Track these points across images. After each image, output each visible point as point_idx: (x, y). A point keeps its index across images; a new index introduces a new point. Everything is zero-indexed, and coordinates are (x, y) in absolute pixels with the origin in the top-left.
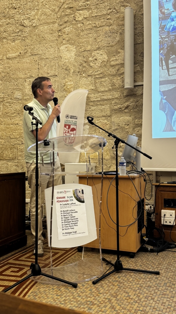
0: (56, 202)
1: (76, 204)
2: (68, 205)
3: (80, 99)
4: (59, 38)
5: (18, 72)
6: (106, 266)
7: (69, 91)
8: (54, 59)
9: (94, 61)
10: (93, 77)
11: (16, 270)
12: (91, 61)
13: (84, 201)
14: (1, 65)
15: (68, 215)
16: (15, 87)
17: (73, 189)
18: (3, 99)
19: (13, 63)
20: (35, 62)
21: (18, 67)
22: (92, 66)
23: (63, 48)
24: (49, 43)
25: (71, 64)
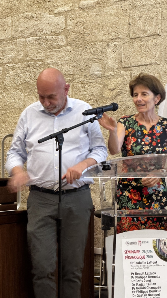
1: (158, 263)
5: (97, 30)
8: (154, 7)
14: (70, 20)
15: (144, 280)
16: (92, 56)
17: (154, 239)
18: (72, 77)
19: (90, 16)
20: (123, 13)
21: (96, 21)
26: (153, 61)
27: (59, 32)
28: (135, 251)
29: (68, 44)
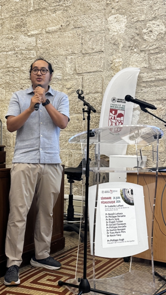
0: (100, 203)
1: (124, 206)
2: (115, 207)
3: (130, 79)
4: (107, 6)
5: (59, 48)
6: (158, 282)
7: (117, 69)
8: (100, 32)
9: (148, 33)
10: (147, 53)
11: (53, 278)
12: (145, 33)
13: (133, 203)
14: (39, 40)
15: (114, 219)
16: (55, 65)
17: (121, 188)
19: (53, 38)
20: (78, 36)
21: (58, 42)
22: (146, 40)
23: (111, 19)
24: (96, 13)
25: (120, 37)
26: (98, 69)
27: (31, 48)
28: (108, 197)
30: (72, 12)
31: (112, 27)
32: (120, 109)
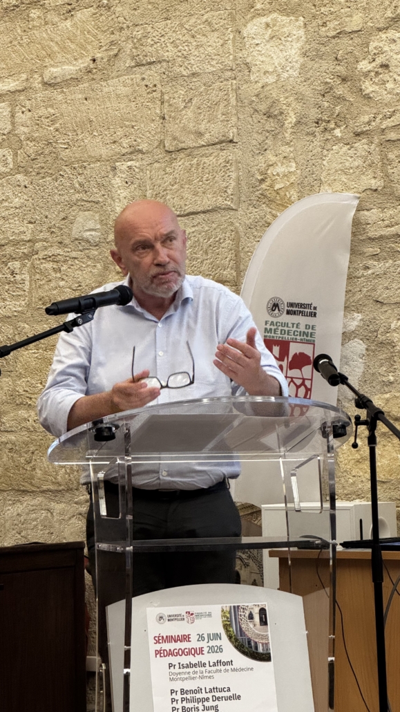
0: (152, 653)
1: (235, 665)
2: (203, 669)
3: (325, 230)
5: (87, 134)
7: (281, 199)
8: (219, 77)
9: (377, 74)
10: (376, 140)
12: (366, 75)
13: (270, 653)
14: (23, 113)
15: (201, 708)
16: (77, 195)
17: (225, 605)
18: (30, 247)
19: (69, 101)
20: (148, 93)
21: (85, 114)
22: (371, 95)
23: (254, 31)
24: (203, 12)
25: (286, 90)
26: (220, 201)
28: (178, 636)
29: (18, 169)
30: (125, 13)
31: (260, 57)
32: (298, 337)
